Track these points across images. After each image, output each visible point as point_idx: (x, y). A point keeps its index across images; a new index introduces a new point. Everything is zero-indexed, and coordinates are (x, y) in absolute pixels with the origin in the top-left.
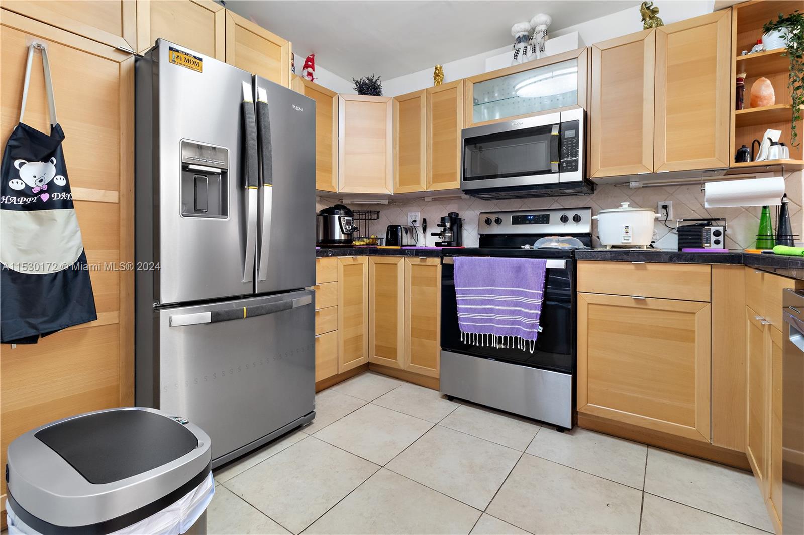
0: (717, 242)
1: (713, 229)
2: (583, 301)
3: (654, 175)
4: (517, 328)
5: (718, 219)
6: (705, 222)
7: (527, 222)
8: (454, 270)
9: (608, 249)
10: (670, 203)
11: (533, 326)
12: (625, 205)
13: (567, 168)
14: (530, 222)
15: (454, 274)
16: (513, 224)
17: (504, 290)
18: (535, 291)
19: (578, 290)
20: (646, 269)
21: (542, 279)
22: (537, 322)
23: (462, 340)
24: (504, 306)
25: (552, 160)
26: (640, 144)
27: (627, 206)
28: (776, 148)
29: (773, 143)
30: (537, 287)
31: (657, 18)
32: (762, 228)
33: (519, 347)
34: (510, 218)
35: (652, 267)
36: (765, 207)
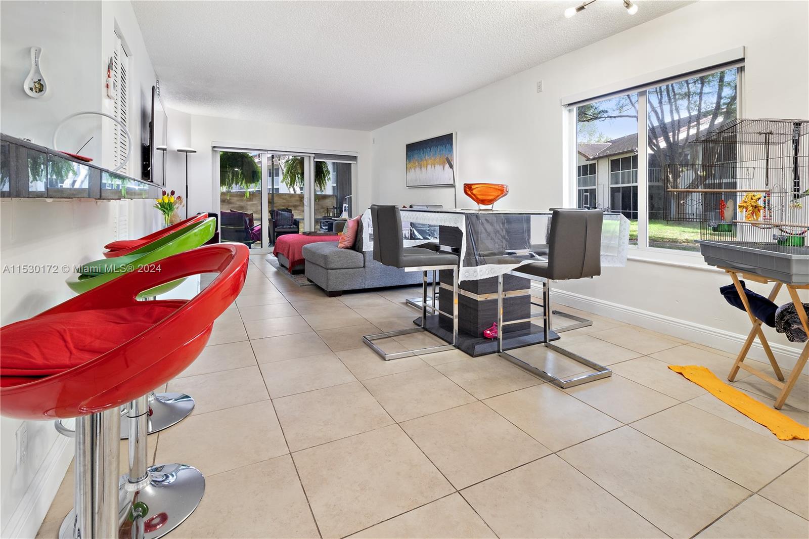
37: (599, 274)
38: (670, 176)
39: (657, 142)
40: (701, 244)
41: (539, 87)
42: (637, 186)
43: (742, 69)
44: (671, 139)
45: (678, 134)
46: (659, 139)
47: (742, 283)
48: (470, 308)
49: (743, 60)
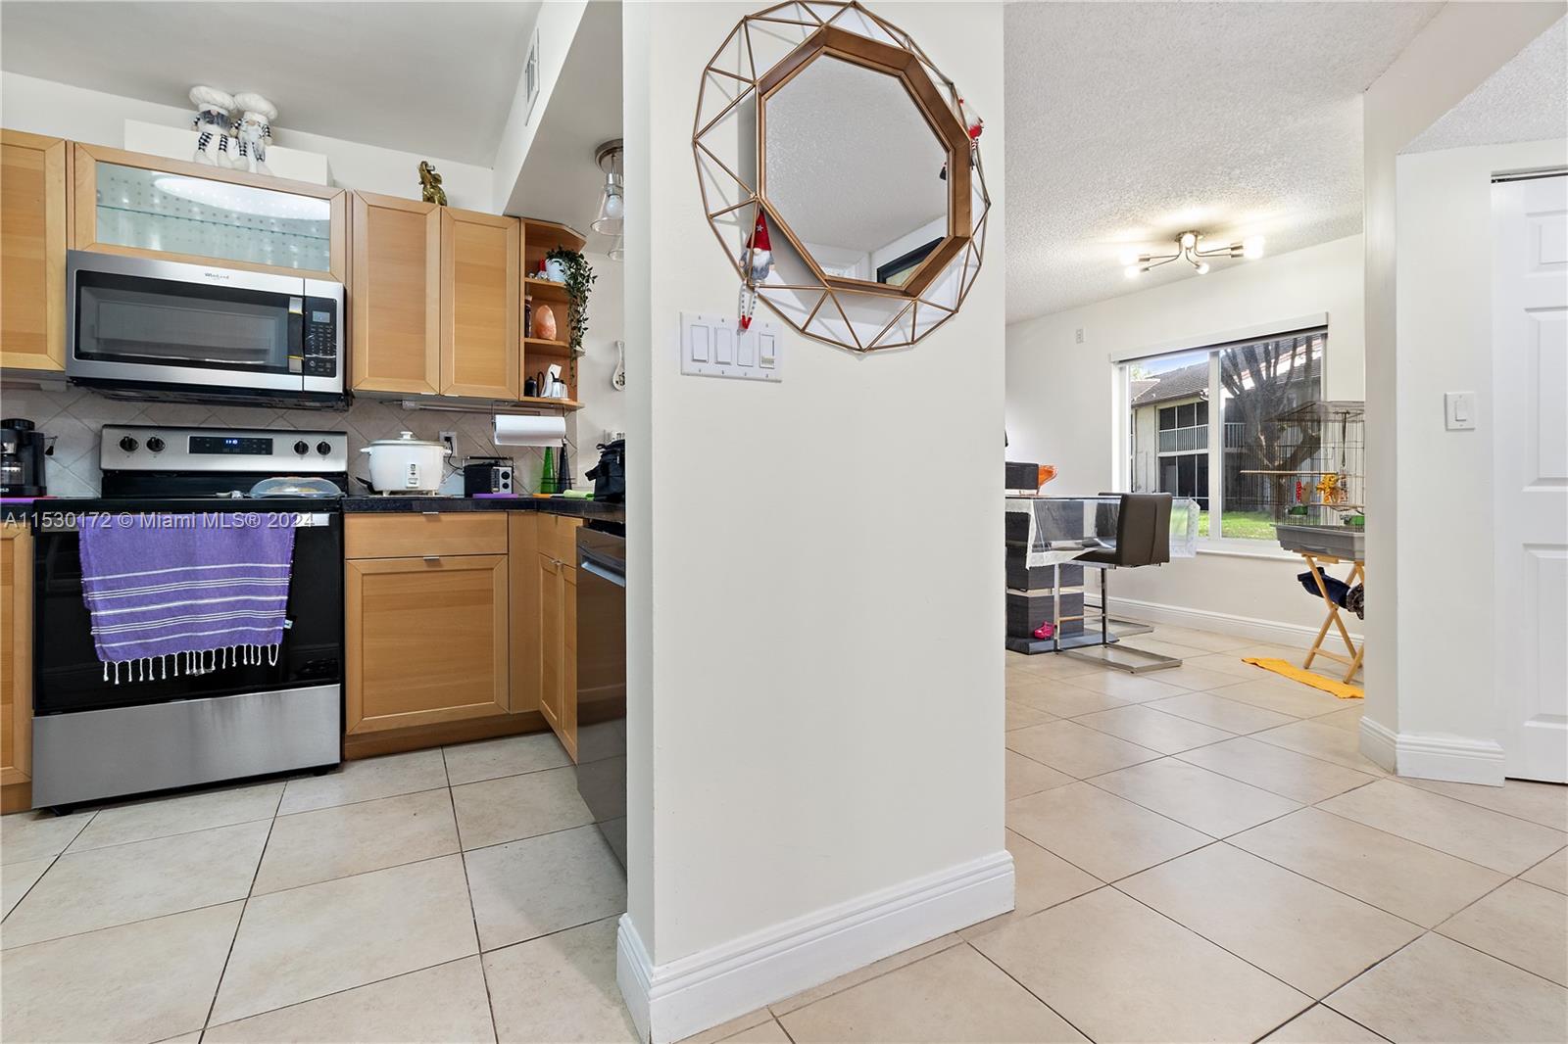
0: (506, 486)
1: (502, 470)
2: (354, 572)
3: (440, 397)
4: (242, 631)
5: (506, 459)
6: (493, 461)
7: (226, 450)
8: (81, 543)
9: (385, 495)
10: (453, 434)
11: (276, 621)
12: (407, 435)
13: (316, 370)
14: (232, 450)
15: (81, 551)
16: (192, 451)
17: (215, 569)
18: (277, 566)
19: (346, 557)
20: (439, 521)
21: (290, 546)
22: (283, 613)
23: (106, 678)
24: (215, 597)
25: (290, 353)
26: (422, 354)
27: (409, 437)
28: (558, 384)
29: (555, 380)
30: (280, 559)
31: (440, 189)
32: (546, 471)
33: (245, 662)
34: (185, 440)
35: (446, 518)
36: (548, 448)
37: (1168, 561)
38: (1262, 438)
39: (1240, 379)
40: (1278, 529)
41: (1080, 337)
42: (1207, 455)
43: (1325, 336)
44: (1264, 373)
45: (1276, 363)
46: (1243, 374)
47: (1321, 570)
48: (1016, 606)
49: (1326, 327)
